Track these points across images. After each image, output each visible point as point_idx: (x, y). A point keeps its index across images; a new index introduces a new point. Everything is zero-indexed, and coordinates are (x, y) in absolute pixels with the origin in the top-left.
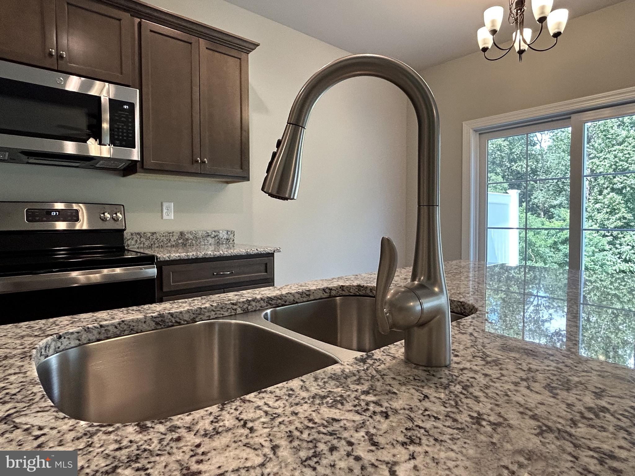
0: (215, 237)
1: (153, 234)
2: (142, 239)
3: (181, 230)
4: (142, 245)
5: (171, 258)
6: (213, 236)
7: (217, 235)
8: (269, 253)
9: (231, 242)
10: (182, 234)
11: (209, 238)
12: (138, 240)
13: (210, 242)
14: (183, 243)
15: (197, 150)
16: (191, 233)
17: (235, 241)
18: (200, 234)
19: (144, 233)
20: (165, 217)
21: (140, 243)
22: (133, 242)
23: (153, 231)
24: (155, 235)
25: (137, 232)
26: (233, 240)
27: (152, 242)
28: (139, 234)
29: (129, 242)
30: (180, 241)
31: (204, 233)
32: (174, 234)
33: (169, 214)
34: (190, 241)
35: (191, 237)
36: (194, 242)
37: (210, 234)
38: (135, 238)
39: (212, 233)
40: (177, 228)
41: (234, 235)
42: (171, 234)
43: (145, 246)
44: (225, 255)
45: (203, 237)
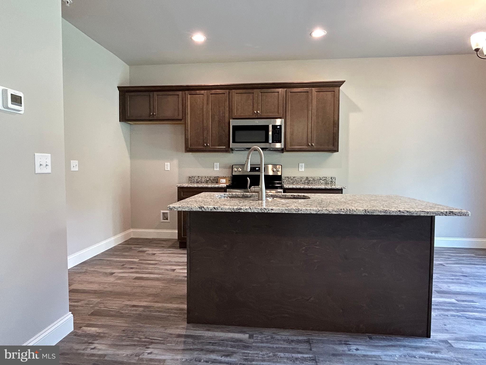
0: (324, 180)
1: (294, 177)
2: (289, 180)
3: (307, 176)
4: (289, 182)
5: (289, 188)
6: (323, 179)
7: (326, 179)
8: (338, 189)
9: (333, 183)
10: (307, 178)
11: (321, 181)
12: (288, 180)
13: (321, 182)
14: (307, 182)
15: (309, 140)
16: (312, 178)
17: (336, 183)
18: (316, 179)
19: (290, 177)
20: (300, 170)
21: (288, 181)
22: (286, 181)
23: (294, 176)
24: (295, 178)
25: (287, 176)
26: (335, 182)
27: (294, 181)
28: (288, 177)
29: (284, 181)
30: (306, 181)
31: (318, 178)
32: (303, 178)
33: (302, 169)
34: (311, 182)
35: (312, 179)
36: (313, 182)
37: (321, 178)
38: (287, 179)
39: (323, 178)
40: (305, 175)
41: (335, 179)
42: (302, 178)
43: (290, 183)
44: (313, 188)
45: (318, 180)
